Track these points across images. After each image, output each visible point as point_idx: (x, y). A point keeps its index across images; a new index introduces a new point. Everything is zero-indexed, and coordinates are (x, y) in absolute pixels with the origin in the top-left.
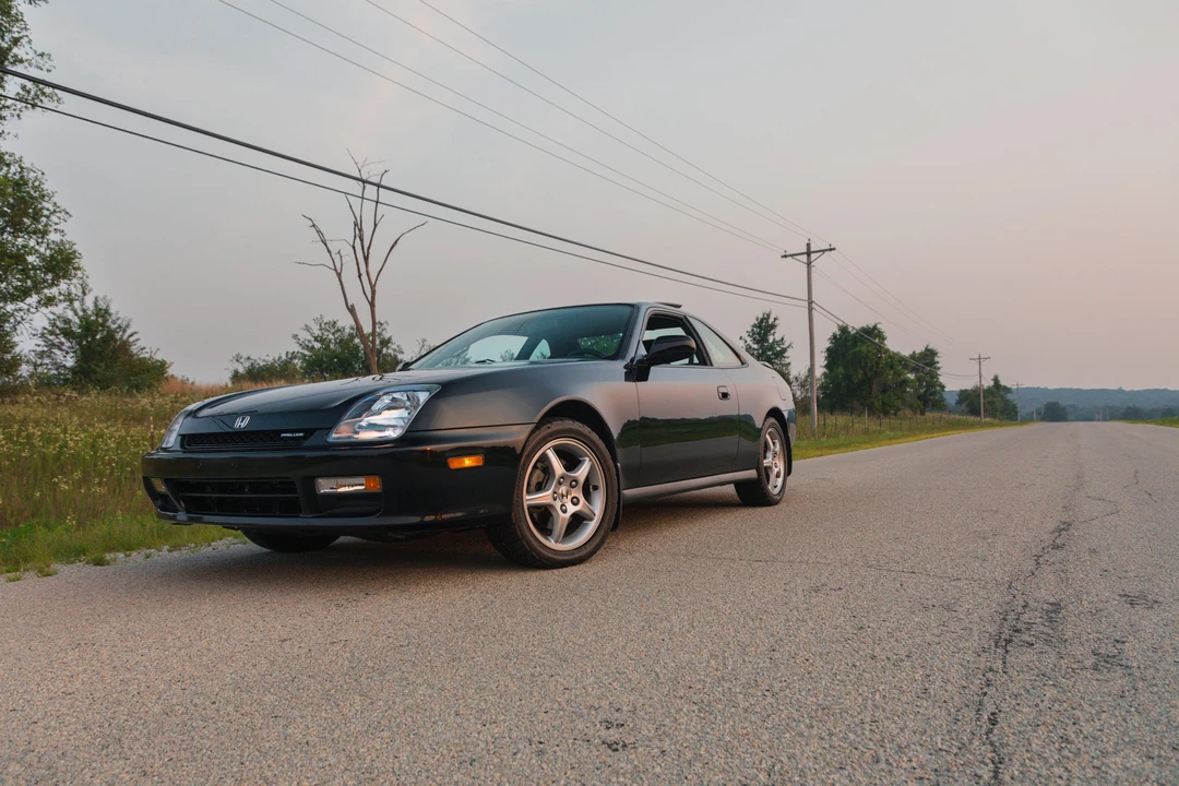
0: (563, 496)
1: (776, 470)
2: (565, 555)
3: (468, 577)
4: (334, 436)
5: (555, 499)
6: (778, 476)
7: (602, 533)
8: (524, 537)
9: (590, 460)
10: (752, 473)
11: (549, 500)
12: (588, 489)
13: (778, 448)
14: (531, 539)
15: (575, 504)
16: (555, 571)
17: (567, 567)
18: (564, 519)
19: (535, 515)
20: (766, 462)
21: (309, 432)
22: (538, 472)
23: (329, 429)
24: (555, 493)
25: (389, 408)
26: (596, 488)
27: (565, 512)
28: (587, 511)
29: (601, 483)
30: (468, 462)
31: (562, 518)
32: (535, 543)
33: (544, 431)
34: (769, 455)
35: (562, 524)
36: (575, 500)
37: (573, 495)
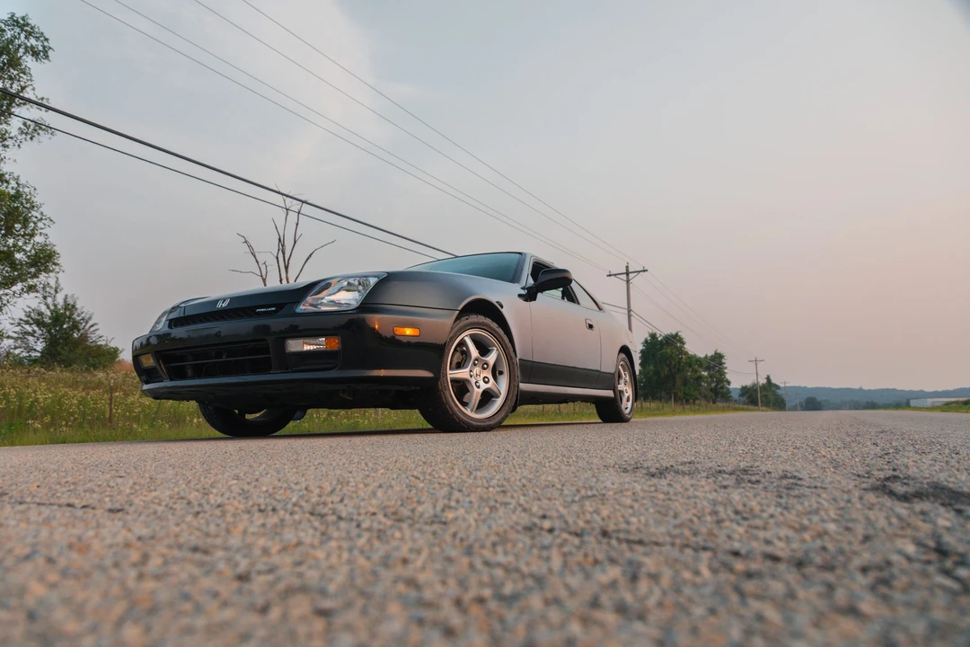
0: (477, 374)
1: (627, 395)
2: (478, 422)
4: (300, 308)
5: (471, 376)
6: (628, 400)
7: (506, 408)
8: (448, 403)
9: (498, 350)
10: (609, 393)
11: (467, 376)
12: (496, 372)
13: (628, 378)
14: (453, 405)
15: (486, 383)
17: (479, 432)
18: (477, 392)
19: (456, 386)
20: (620, 387)
21: (280, 307)
22: (458, 354)
23: (298, 302)
24: (471, 371)
25: (345, 290)
26: (501, 373)
27: (478, 387)
28: (495, 389)
29: (505, 369)
30: (408, 331)
31: (476, 394)
32: (456, 409)
33: (464, 321)
34: (622, 381)
35: (477, 396)
36: (486, 380)
37: (485, 375)
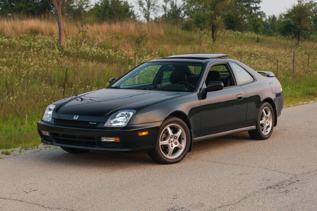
0: (172, 142)
1: (267, 125)
2: (172, 160)
3: (142, 166)
4: (106, 125)
5: (169, 143)
6: (268, 127)
7: (185, 153)
9: (181, 130)
10: (254, 127)
11: (167, 143)
12: (180, 140)
13: (269, 115)
14: (161, 154)
16: (169, 165)
17: (172, 164)
18: (172, 149)
19: (163, 148)
20: (261, 122)
21: (98, 123)
22: (164, 134)
23: (104, 123)
24: (169, 141)
25: (121, 117)
26: (183, 139)
27: (172, 147)
28: (179, 146)
29: (185, 137)
30: (144, 133)
31: (171, 149)
32: (163, 157)
33: (167, 122)
34: (264, 119)
35: (171, 151)
36: (176, 143)
37: (175, 141)
